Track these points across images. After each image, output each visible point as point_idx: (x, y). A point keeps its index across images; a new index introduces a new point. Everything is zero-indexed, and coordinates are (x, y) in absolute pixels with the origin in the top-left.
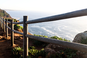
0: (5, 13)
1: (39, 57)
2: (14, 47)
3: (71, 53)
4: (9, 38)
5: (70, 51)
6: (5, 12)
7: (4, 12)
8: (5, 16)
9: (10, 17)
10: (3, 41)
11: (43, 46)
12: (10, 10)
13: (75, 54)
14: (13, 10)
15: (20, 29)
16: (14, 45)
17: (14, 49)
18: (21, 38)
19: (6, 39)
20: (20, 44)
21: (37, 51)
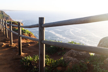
0: (4, 14)
1: (57, 68)
2: (22, 56)
3: (98, 62)
4: (14, 45)
5: (95, 59)
6: (4, 12)
7: (2, 12)
8: (4, 18)
9: (11, 19)
10: (7, 49)
11: (59, 54)
12: (10, 11)
13: (103, 63)
14: (14, 11)
15: (26, 34)
16: (22, 53)
17: (24, 58)
18: (29, 45)
19: (11, 46)
20: (29, 52)
21: (53, 60)
